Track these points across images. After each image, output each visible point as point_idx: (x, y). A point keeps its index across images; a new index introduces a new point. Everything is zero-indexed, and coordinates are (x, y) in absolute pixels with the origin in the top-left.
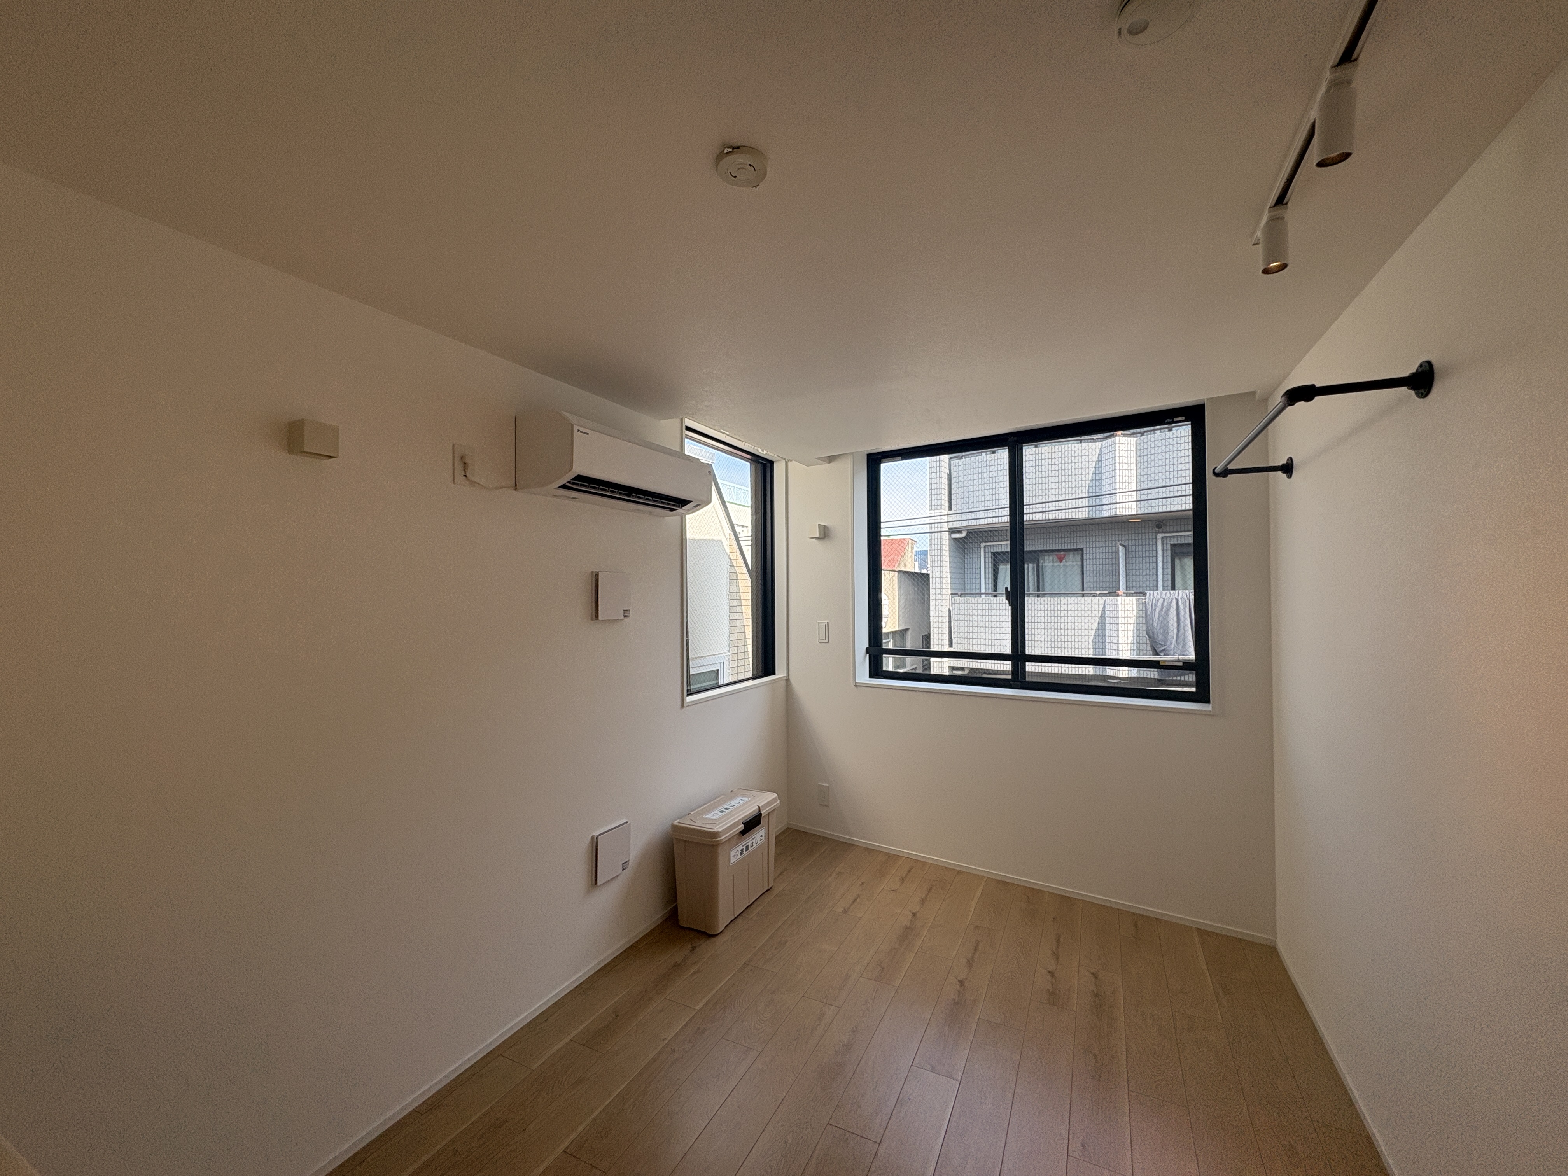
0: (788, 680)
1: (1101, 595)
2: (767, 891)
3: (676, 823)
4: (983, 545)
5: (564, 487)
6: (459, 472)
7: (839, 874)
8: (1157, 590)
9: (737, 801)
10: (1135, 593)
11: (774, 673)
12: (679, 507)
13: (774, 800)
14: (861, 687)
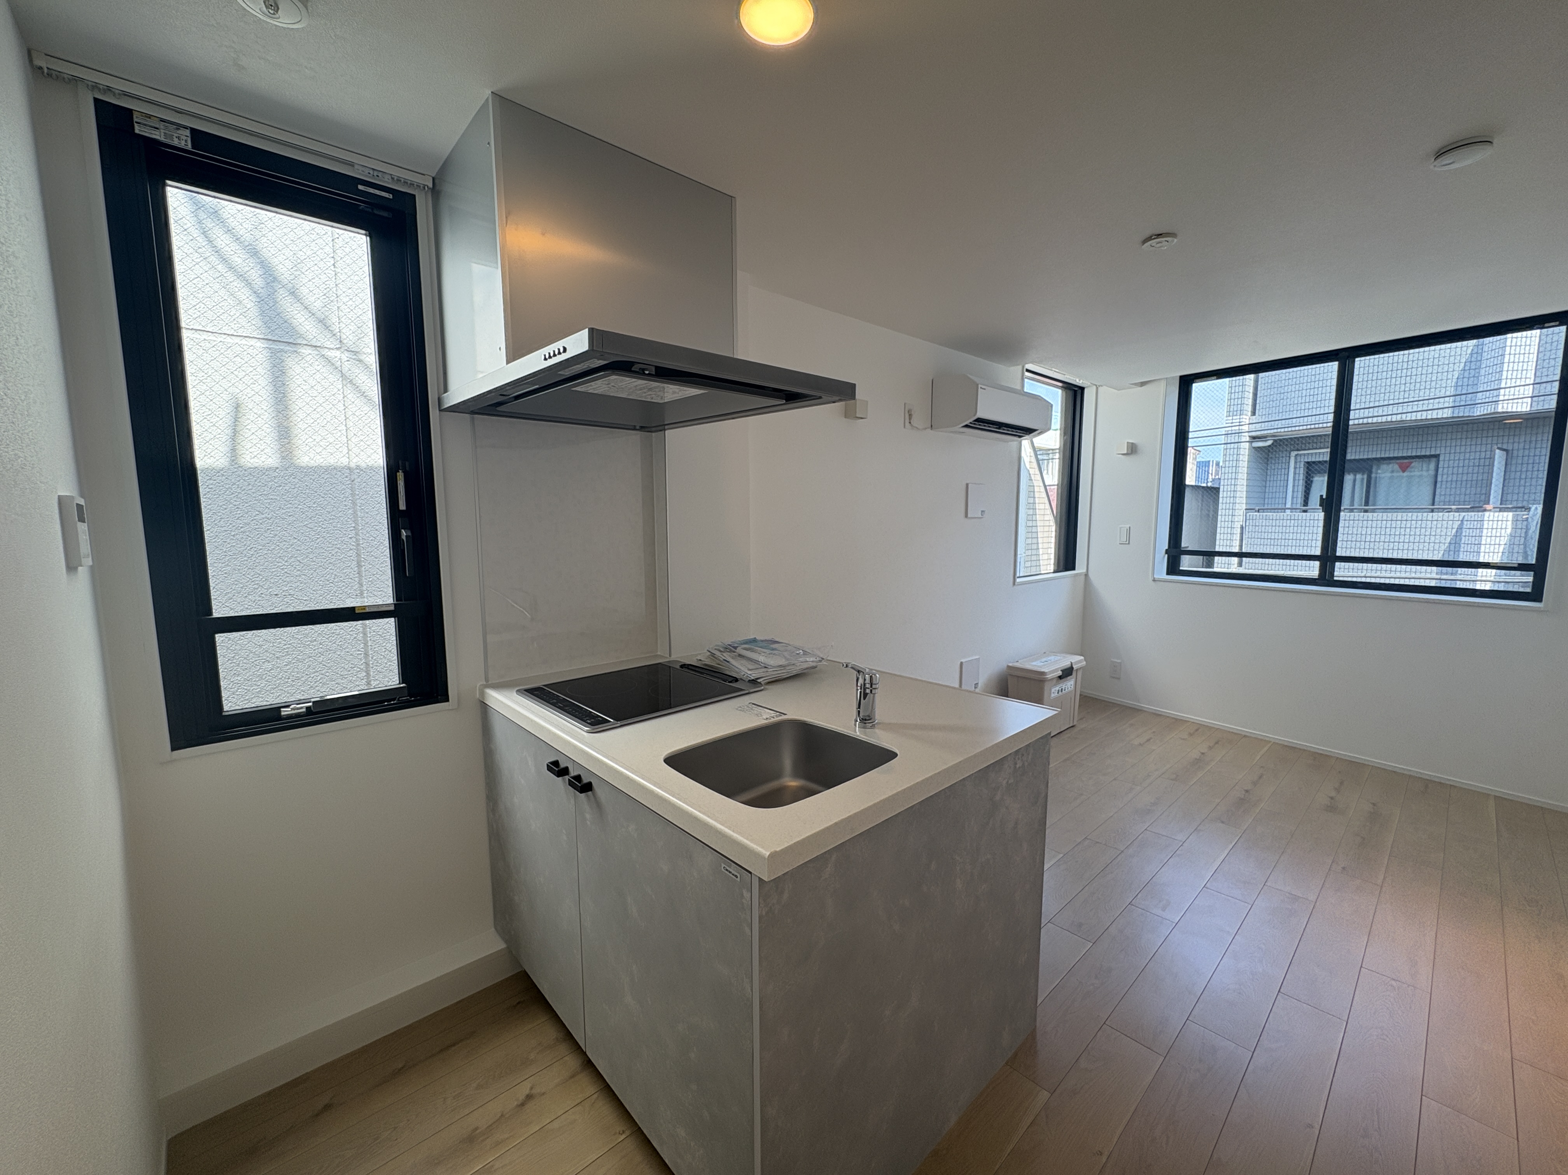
0: (1086, 575)
1: (1459, 510)
2: (1072, 727)
3: (1010, 664)
4: (1293, 454)
5: (967, 426)
6: (907, 421)
7: (1131, 724)
11: (1074, 569)
12: (1027, 434)
13: (1081, 661)
14: (1158, 582)
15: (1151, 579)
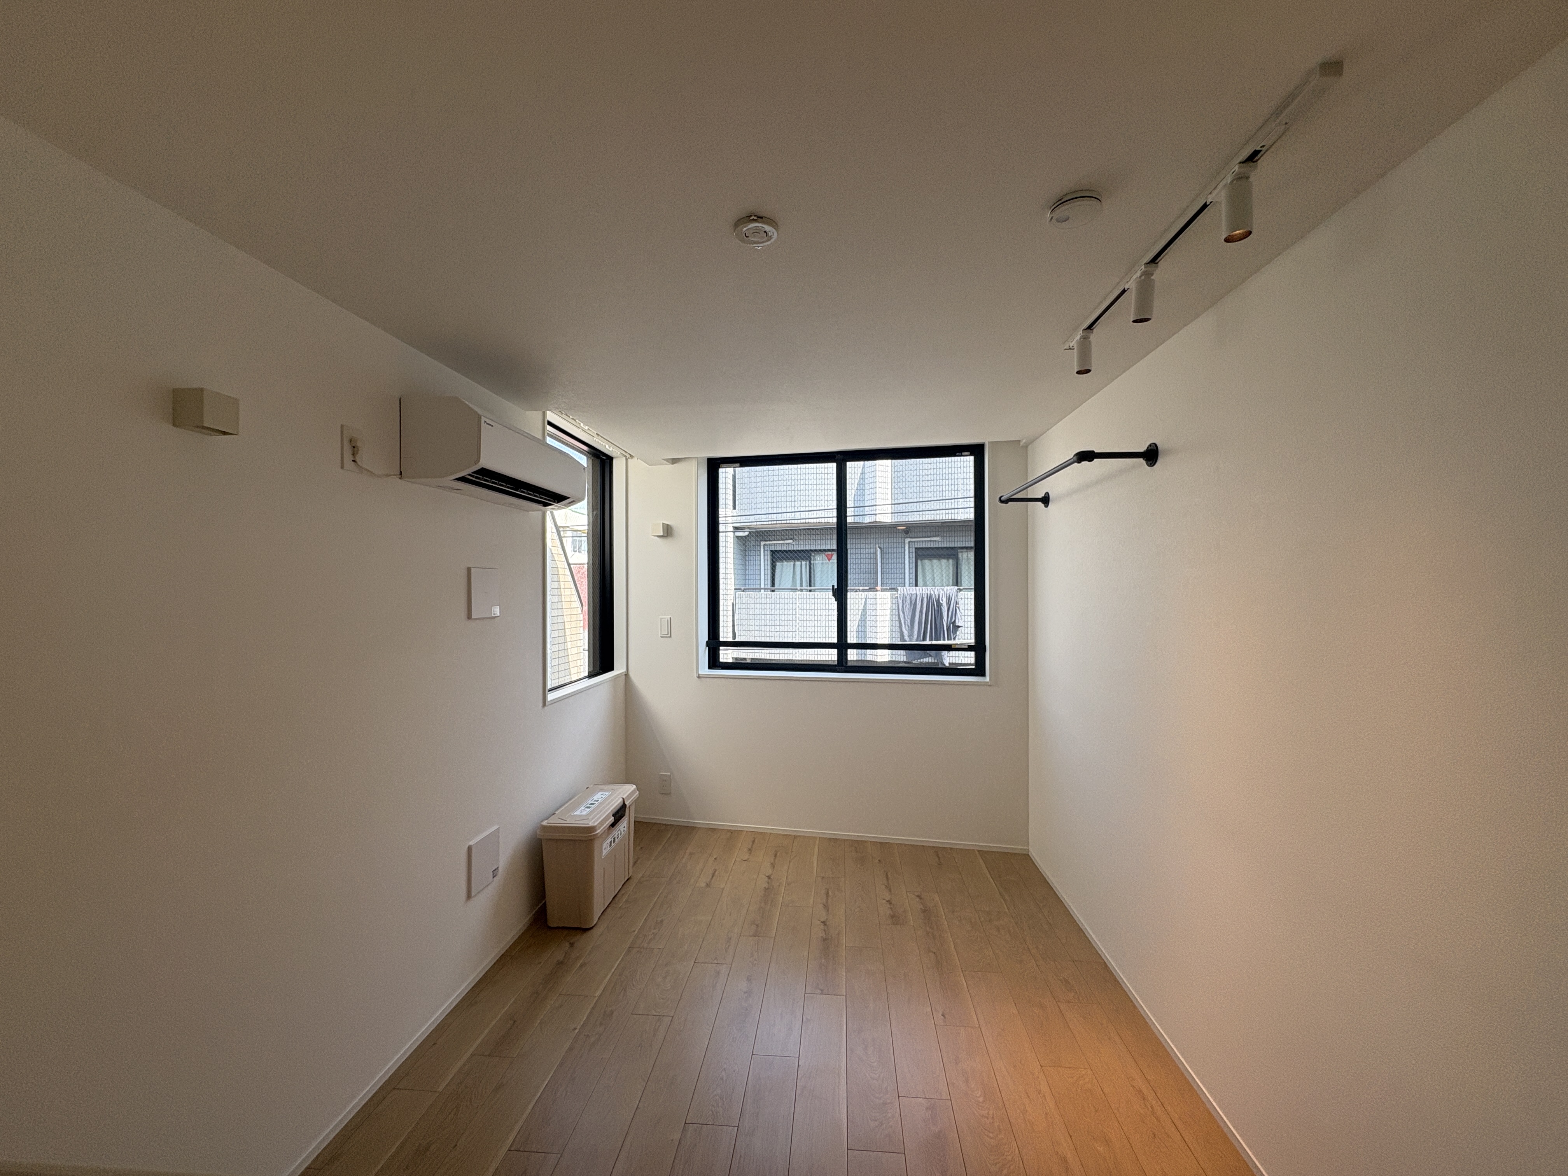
0: (627, 675)
1: (863, 591)
2: (627, 881)
3: (545, 823)
6: (348, 457)
7: (691, 854)
8: (905, 586)
9: (599, 796)
10: (890, 589)
11: (611, 668)
12: (554, 502)
13: (633, 793)
14: (702, 679)
15: (695, 675)
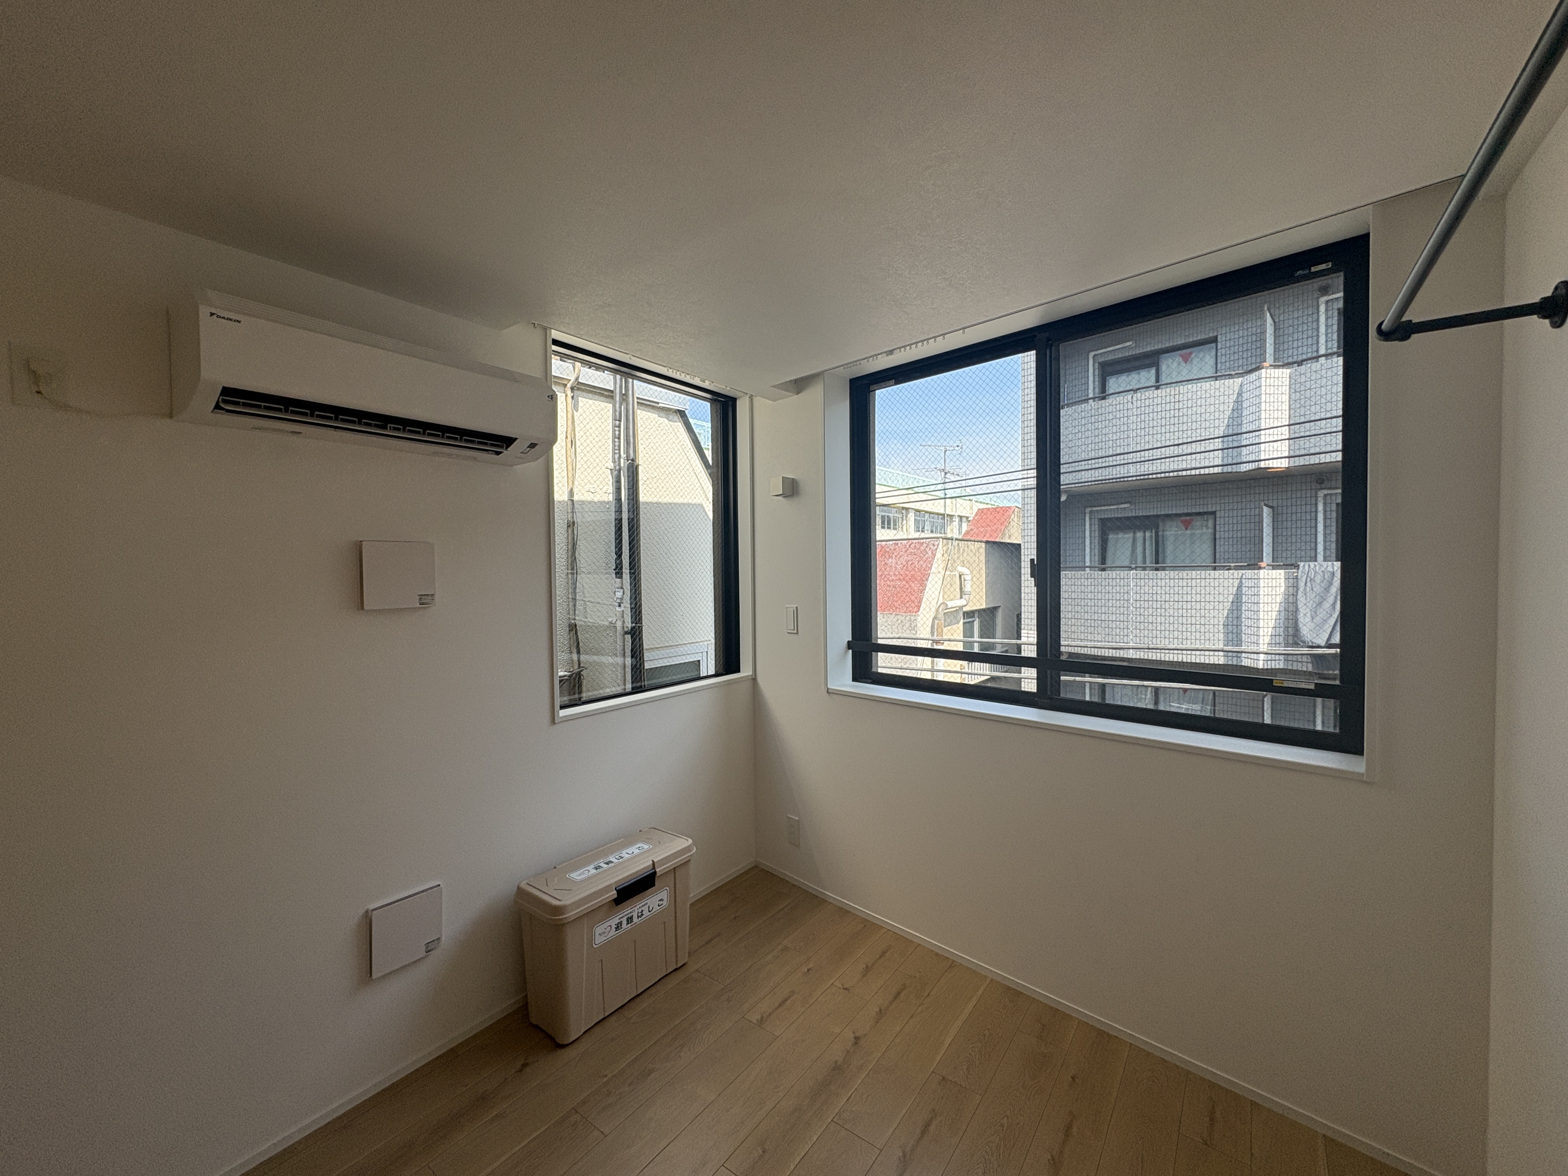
0: (754, 679)
1: (1237, 568)
2: (675, 970)
3: (524, 884)
4: (1088, 510)
6: (25, 387)
8: (1316, 561)
9: (631, 850)
10: (1284, 565)
11: (739, 671)
12: (504, 447)
13: (688, 849)
14: (835, 696)
15: (824, 689)
